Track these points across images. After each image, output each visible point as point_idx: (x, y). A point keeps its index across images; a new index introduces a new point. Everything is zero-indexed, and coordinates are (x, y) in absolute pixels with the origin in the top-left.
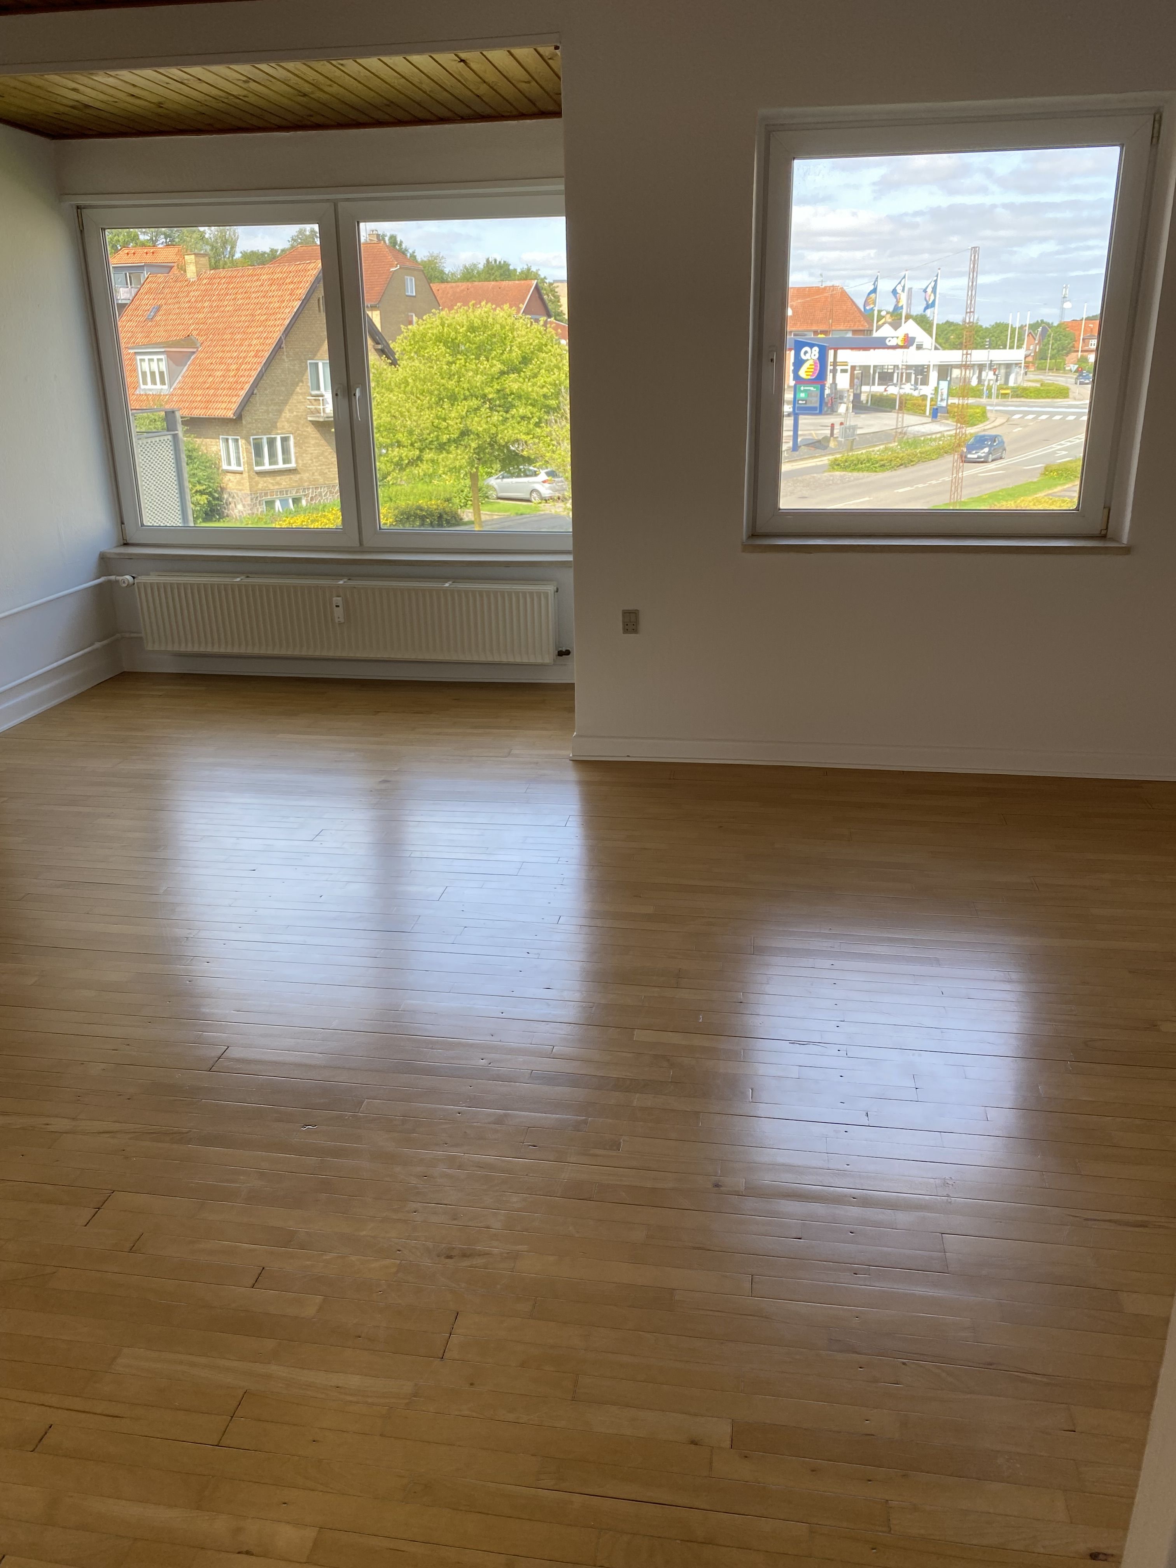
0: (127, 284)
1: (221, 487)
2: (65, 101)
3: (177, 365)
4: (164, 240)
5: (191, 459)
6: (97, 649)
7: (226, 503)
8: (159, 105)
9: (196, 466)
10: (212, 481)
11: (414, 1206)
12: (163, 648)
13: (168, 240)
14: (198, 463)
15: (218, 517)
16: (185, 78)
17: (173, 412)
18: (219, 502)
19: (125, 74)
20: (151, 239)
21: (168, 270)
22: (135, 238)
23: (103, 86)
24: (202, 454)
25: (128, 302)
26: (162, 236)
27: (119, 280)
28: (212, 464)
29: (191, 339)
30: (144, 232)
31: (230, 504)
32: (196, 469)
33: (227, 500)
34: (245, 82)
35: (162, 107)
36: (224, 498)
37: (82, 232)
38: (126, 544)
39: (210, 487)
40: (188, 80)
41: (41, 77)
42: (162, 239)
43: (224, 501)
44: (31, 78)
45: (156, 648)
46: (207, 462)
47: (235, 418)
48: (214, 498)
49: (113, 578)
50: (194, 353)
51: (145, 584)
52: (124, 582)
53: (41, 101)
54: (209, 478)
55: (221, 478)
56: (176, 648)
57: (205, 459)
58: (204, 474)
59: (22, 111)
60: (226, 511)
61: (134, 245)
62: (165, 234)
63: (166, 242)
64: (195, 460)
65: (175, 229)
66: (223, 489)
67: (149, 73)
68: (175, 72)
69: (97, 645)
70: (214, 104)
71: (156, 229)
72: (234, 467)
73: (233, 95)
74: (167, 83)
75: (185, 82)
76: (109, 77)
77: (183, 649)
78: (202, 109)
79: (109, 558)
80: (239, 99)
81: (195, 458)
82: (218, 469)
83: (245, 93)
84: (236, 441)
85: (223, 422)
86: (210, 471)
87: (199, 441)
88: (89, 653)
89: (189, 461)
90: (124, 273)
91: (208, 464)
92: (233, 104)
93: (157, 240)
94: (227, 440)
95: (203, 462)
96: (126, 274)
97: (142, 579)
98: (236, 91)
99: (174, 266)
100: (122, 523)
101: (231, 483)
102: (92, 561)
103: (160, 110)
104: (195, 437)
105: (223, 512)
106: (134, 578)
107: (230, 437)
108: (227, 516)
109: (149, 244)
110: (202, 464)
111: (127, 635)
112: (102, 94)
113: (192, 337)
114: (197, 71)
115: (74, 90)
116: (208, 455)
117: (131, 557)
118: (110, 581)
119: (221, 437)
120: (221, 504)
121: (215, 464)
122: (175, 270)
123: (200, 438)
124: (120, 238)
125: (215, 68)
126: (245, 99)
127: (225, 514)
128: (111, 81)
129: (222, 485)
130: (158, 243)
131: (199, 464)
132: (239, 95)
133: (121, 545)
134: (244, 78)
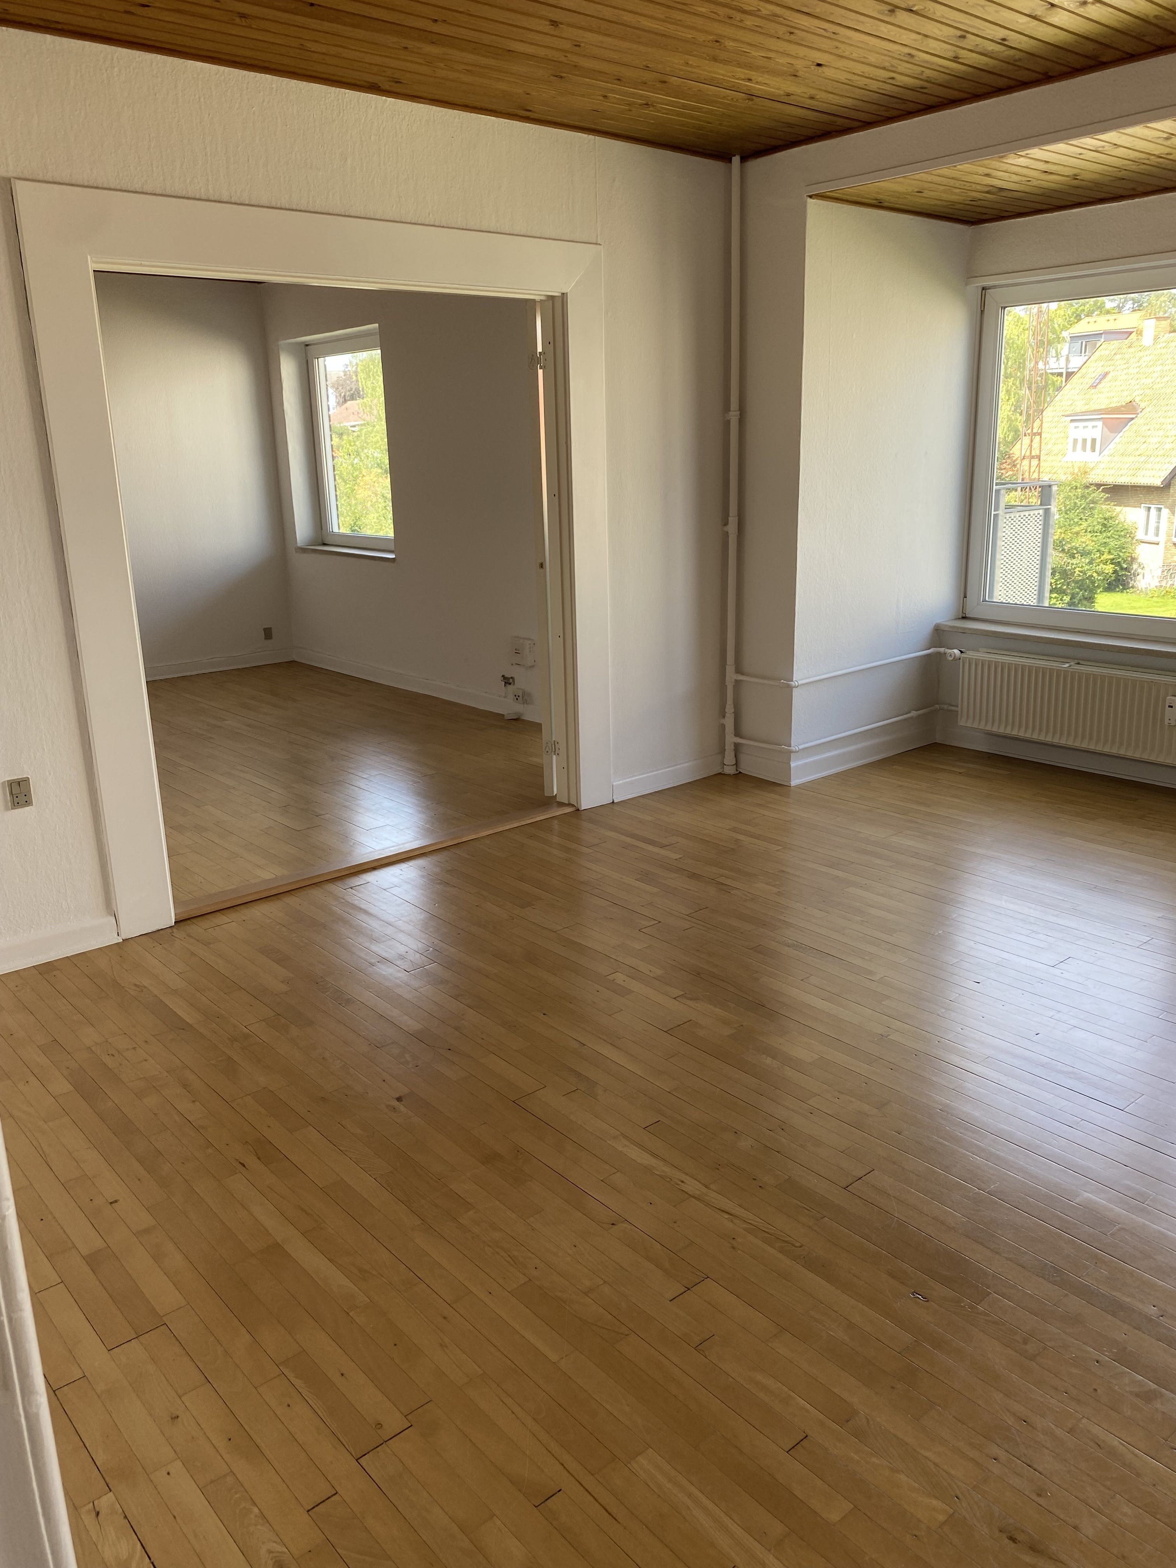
0: (1081, 353)
1: (1131, 557)
2: (979, 187)
3: (1111, 432)
4: (1132, 306)
5: (1105, 527)
6: (912, 718)
7: (1134, 573)
8: (1075, 177)
9: (1109, 534)
10: (1123, 551)
11: (996, 1451)
12: (975, 726)
13: (1135, 306)
14: (1112, 531)
15: (1121, 587)
16: (1099, 145)
17: (1050, 486)
18: (1127, 573)
19: (1036, 152)
20: (1118, 306)
21: (1126, 336)
22: (1102, 305)
23: (1016, 167)
24: (1119, 523)
25: (1076, 370)
26: (1131, 302)
27: (1074, 350)
28: (1127, 533)
29: (1133, 405)
30: (1112, 300)
31: (1138, 575)
32: (1109, 538)
33: (1136, 571)
34: (1167, 139)
35: (1077, 179)
36: (1132, 569)
37: (982, 312)
38: (964, 618)
39: (1120, 556)
40: (1103, 147)
41: (955, 168)
42: (1129, 305)
43: (1132, 572)
44: (945, 171)
45: (969, 725)
46: (1122, 531)
47: (1162, 486)
48: (1122, 569)
49: (942, 650)
50: (1133, 419)
51: (970, 661)
52: (951, 655)
53: (957, 191)
54: (1122, 548)
55: (1133, 547)
56: (989, 728)
57: (1121, 527)
58: (1116, 543)
59: (939, 203)
60: (1133, 582)
61: (1099, 313)
62: (1133, 299)
63: (1133, 308)
64: (1110, 529)
65: (1146, 293)
66: (1133, 559)
67: (1061, 147)
68: (1088, 141)
69: (914, 714)
70: (1134, 167)
71: (1125, 296)
72: (1151, 537)
73: (1154, 155)
74: (1080, 154)
75: (1100, 149)
76: (1019, 158)
77: (995, 729)
78: (1123, 174)
79: (944, 631)
80: (1161, 157)
81: (1110, 527)
82: (1133, 538)
83: (1168, 150)
84: (1160, 510)
85: (1148, 490)
86: (1123, 540)
87: (1118, 509)
88: (905, 719)
89: (1104, 529)
90: (1080, 341)
91: (1122, 533)
92: (1155, 164)
93: (1123, 307)
94: (1149, 508)
95: (1118, 531)
96: (1082, 343)
97: (970, 654)
98: (1158, 150)
99: (1133, 332)
100: (965, 597)
101: (1143, 553)
102: (928, 629)
103: (1075, 182)
104: (1114, 505)
105: (1128, 583)
106: (962, 652)
107: (1153, 506)
108: (1133, 587)
109: (1114, 311)
110: (1116, 533)
111: (946, 707)
112: (1014, 176)
113: (1134, 403)
114: (1111, 136)
115: (987, 175)
116: (1125, 524)
117: (964, 631)
118: (939, 653)
119: (1143, 505)
120: (1127, 575)
121: (1131, 533)
122: (1133, 336)
123: (1120, 506)
124: (1086, 308)
125: (1129, 130)
126: (1168, 157)
127: (1131, 585)
128: (1022, 161)
129: (1133, 555)
130: (1125, 309)
131: (1113, 533)
132: (1162, 154)
133: (959, 618)
134: (1165, 135)
